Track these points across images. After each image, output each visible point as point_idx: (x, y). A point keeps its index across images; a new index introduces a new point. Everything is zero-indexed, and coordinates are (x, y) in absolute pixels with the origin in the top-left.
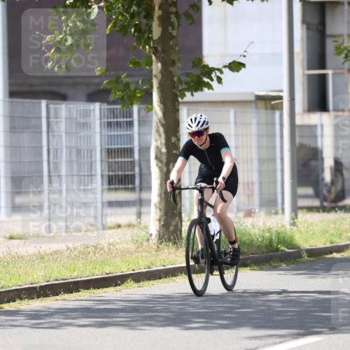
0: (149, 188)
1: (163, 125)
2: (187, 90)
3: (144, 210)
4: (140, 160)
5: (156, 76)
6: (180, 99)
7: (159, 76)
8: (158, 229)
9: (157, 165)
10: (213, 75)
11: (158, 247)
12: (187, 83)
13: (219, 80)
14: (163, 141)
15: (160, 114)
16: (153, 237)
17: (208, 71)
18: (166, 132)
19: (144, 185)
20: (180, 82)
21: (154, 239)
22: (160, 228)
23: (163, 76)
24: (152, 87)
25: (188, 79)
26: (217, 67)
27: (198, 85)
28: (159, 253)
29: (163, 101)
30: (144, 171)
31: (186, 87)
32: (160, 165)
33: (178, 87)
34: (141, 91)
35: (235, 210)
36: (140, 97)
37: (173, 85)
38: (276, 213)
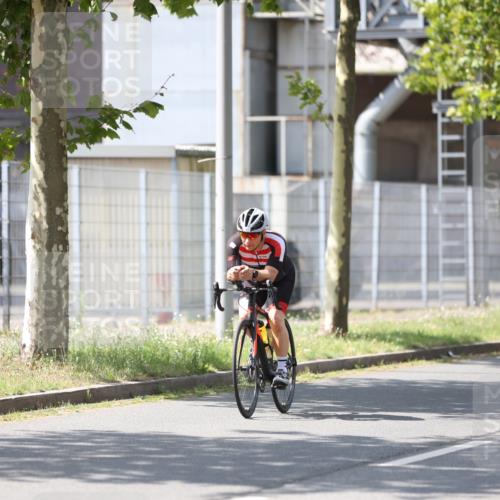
0: (23, 280)
1: (43, 190)
2: (80, 141)
3: (14, 310)
4: (9, 240)
5: (35, 120)
6: (69, 154)
7: (40, 120)
8: (34, 338)
9: (34, 247)
10: (118, 121)
11: (34, 364)
12: (79, 131)
13: (127, 126)
14: (44, 214)
15: (40, 174)
16: (27, 349)
17: (111, 115)
18: (48, 200)
19: (16, 274)
20: (69, 129)
21: (28, 351)
22: (37, 336)
23: (44, 120)
24: (29, 136)
25: (83, 126)
26: (123, 109)
27: (94, 135)
28: (35, 372)
29: (44, 156)
30: (16, 255)
31: (76, 136)
32: (38, 247)
33: (66, 136)
34: (14, 140)
35: (145, 312)
36: (12, 149)
37: (60, 133)
38: (203, 319)
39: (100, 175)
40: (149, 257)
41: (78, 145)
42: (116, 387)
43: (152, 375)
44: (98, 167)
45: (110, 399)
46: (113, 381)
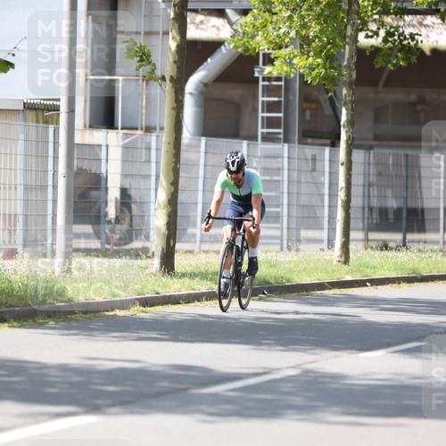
38: (45, 256)
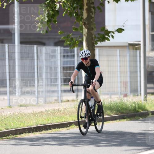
2: (99, 41)
3: (79, 94)
5: (85, 35)
6: (95, 45)
7: (86, 35)
10: (110, 35)
12: (98, 38)
13: (113, 37)
17: (108, 33)
20: (95, 37)
23: (88, 35)
24: (83, 40)
25: (99, 36)
26: (112, 31)
27: (103, 39)
29: (88, 46)
31: (97, 39)
33: (94, 40)
34: (78, 41)
35: (119, 93)
36: (78, 44)
37: (92, 39)
38: (138, 95)
39: (105, 51)
40: (120, 77)
41: (98, 42)
42: (111, 117)
43: (122, 113)
44: (104, 49)
45: (109, 121)
46: (110, 115)
